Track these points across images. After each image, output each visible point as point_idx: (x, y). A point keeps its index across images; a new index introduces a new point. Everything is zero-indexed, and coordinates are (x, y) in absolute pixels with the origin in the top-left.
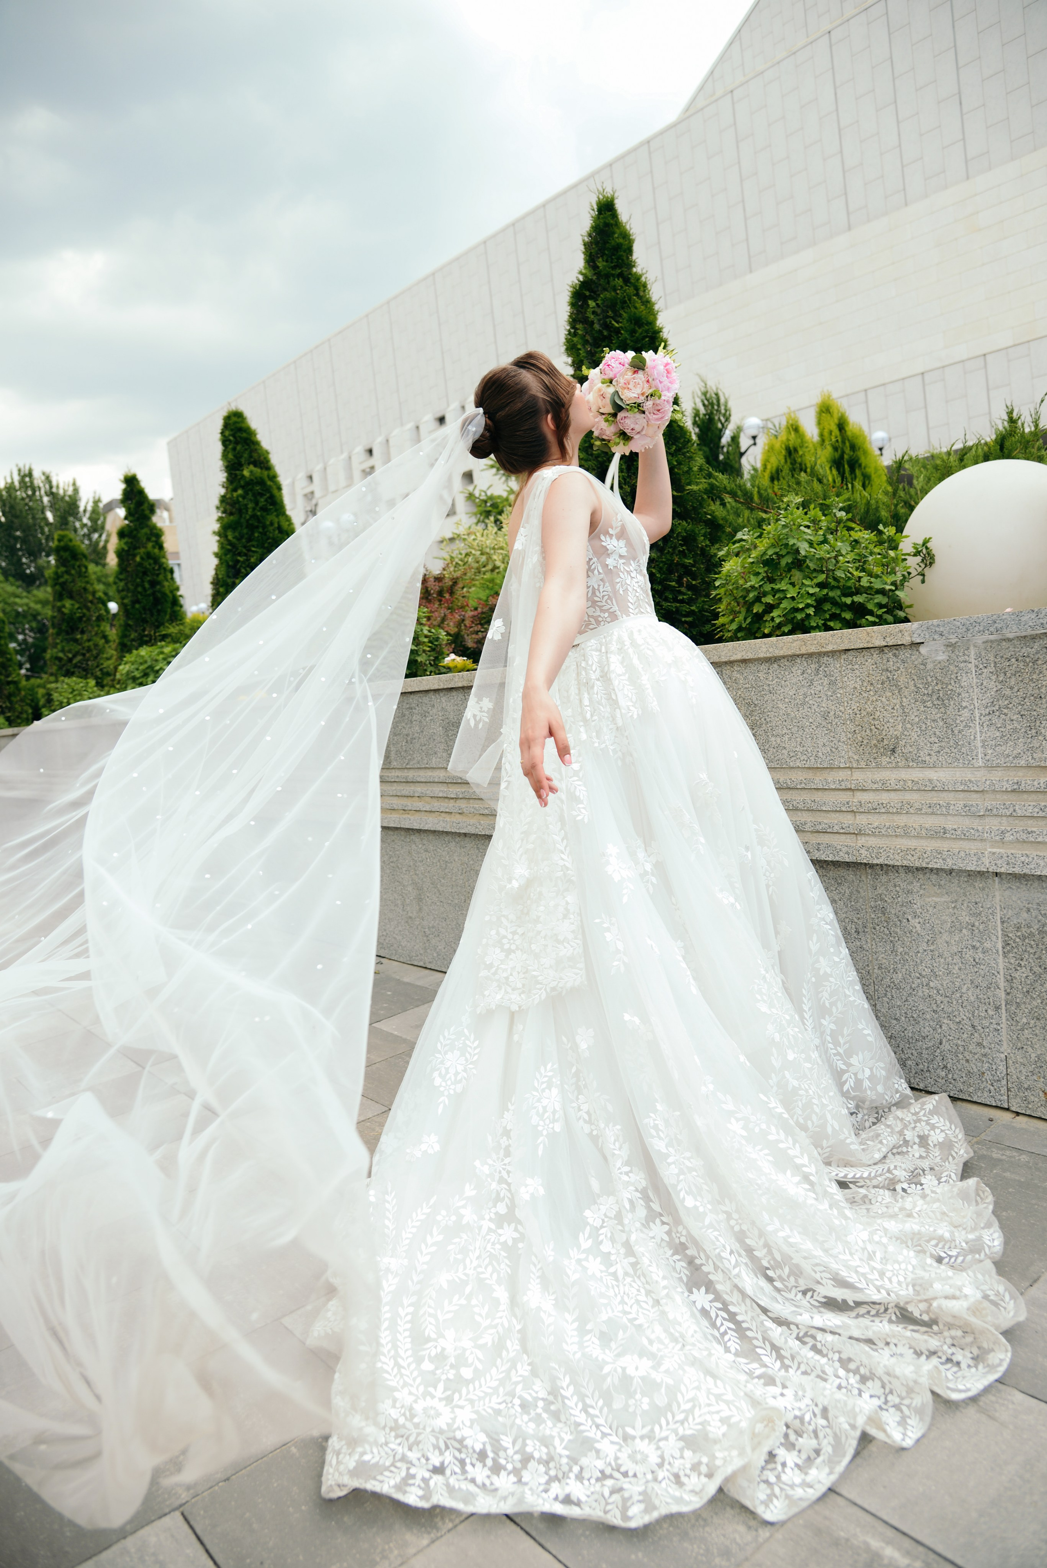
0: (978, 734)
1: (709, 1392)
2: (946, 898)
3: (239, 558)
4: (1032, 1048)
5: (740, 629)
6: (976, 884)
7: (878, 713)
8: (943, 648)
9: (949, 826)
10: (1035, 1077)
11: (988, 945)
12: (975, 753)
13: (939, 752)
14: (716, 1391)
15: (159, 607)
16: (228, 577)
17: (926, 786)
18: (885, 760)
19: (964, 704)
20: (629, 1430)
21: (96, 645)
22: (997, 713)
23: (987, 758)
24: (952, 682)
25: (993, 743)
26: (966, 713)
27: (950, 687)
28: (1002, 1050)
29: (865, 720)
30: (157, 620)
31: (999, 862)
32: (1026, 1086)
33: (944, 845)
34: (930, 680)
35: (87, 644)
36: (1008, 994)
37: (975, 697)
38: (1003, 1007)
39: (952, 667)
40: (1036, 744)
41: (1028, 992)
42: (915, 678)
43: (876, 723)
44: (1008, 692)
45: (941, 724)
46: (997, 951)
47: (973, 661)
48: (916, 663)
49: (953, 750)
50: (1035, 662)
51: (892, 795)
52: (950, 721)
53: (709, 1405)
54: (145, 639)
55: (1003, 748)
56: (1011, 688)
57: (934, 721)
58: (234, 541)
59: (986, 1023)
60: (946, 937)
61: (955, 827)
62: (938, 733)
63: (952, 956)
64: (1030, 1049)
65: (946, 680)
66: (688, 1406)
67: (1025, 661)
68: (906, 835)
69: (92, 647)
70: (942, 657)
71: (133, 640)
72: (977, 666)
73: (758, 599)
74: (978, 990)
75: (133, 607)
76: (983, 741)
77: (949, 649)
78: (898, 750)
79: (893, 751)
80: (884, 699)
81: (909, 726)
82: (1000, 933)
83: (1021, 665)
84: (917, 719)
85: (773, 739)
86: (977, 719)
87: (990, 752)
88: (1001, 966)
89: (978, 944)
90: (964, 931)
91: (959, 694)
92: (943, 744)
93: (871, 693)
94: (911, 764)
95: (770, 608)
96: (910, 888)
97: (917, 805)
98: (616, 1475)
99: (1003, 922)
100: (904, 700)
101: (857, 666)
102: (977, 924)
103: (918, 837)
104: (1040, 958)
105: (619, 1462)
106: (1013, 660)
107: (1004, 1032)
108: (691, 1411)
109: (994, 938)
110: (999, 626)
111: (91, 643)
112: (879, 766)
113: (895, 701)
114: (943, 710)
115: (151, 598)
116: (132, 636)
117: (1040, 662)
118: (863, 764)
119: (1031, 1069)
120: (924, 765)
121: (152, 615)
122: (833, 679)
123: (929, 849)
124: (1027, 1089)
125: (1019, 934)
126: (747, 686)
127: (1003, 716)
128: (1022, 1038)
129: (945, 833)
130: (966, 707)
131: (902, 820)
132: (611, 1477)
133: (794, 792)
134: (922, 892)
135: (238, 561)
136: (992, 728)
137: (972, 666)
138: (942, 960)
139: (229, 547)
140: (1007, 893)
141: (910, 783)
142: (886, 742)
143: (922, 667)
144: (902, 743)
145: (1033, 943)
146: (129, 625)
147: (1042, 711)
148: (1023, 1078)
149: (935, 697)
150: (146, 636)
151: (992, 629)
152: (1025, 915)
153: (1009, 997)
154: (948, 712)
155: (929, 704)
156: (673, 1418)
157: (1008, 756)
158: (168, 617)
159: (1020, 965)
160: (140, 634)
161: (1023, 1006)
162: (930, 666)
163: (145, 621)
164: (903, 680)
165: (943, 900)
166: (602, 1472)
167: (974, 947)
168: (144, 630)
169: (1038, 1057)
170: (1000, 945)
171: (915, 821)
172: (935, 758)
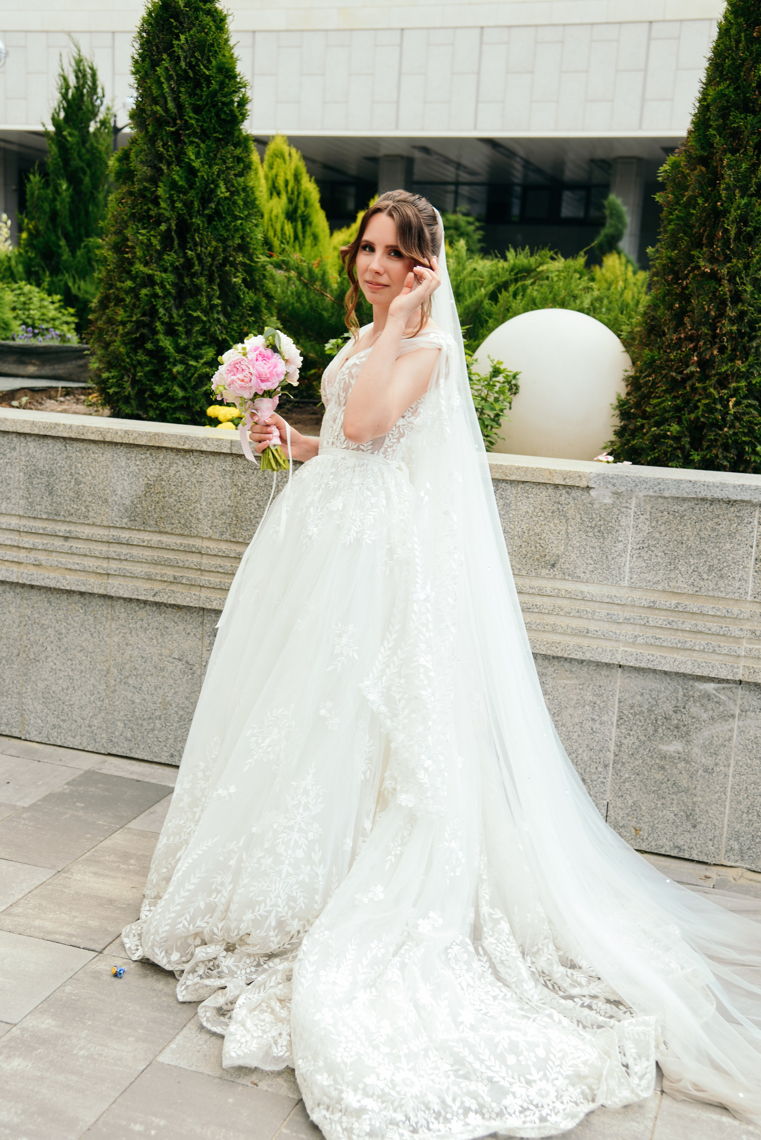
0: (628, 563)
2: (575, 681)
4: (630, 796)
6: (602, 673)
7: (545, 535)
8: (610, 494)
9: (592, 628)
10: (629, 818)
11: (605, 718)
12: (622, 576)
13: (593, 571)
17: (577, 596)
18: (544, 572)
19: (620, 539)
22: (646, 549)
23: (632, 581)
24: (613, 521)
25: (639, 570)
26: (620, 546)
27: (611, 524)
28: (605, 798)
29: (532, 538)
31: (629, 658)
32: (621, 824)
33: (585, 642)
34: (594, 516)
36: (616, 755)
37: (630, 535)
38: (611, 765)
39: (615, 510)
40: (672, 575)
41: (633, 754)
42: (582, 513)
43: (542, 542)
44: (657, 535)
45: (598, 550)
46: (612, 723)
47: (633, 508)
48: (585, 501)
49: (605, 571)
50: (682, 517)
51: (545, 599)
52: (606, 549)
55: (647, 575)
56: (660, 533)
57: (592, 547)
59: (595, 777)
60: (570, 711)
61: (597, 629)
62: (594, 557)
63: (573, 726)
64: (628, 797)
65: (608, 519)
67: (674, 515)
68: (554, 631)
70: (608, 501)
72: (635, 513)
74: (592, 753)
76: (631, 568)
77: (615, 496)
78: (558, 566)
79: (553, 565)
80: (552, 525)
81: (570, 548)
82: (616, 709)
83: (671, 517)
84: (578, 544)
86: (629, 551)
87: (635, 576)
88: (614, 735)
89: (597, 718)
90: (587, 707)
91: (617, 531)
92: (597, 566)
93: (542, 518)
94: (567, 578)
96: (544, 671)
97: (567, 609)
99: (620, 702)
100: (570, 528)
101: (532, 495)
102: (598, 702)
103: (564, 633)
104: (646, 730)
106: (666, 513)
107: (608, 784)
109: (611, 713)
110: (662, 487)
112: (538, 576)
113: (561, 528)
114: (601, 540)
117: (686, 518)
118: (524, 573)
119: (627, 812)
120: (578, 579)
122: (508, 501)
123: (572, 643)
124: (621, 827)
125: (632, 711)
127: (650, 552)
128: (623, 788)
129: (587, 633)
130: (621, 541)
131: (551, 620)
134: (555, 675)
136: (640, 559)
137: (631, 512)
138: (564, 729)
140: (627, 680)
141: (563, 592)
142: (547, 558)
143: (590, 505)
144: (562, 560)
145: (642, 718)
147: (681, 553)
148: (620, 818)
149: (596, 530)
151: (656, 488)
152: (639, 698)
153: (617, 758)
154: (606, 543)
155: (591, 534)
157: (649, 581)
159: (629, 734)
161: (627, 765)
162: (596, 506)
164: (570, 513)
165: (572, 682)
167: (593, 719)
169: (634, 803)
170: (615, 719)
171: (563, 622)
172: (588, 575)
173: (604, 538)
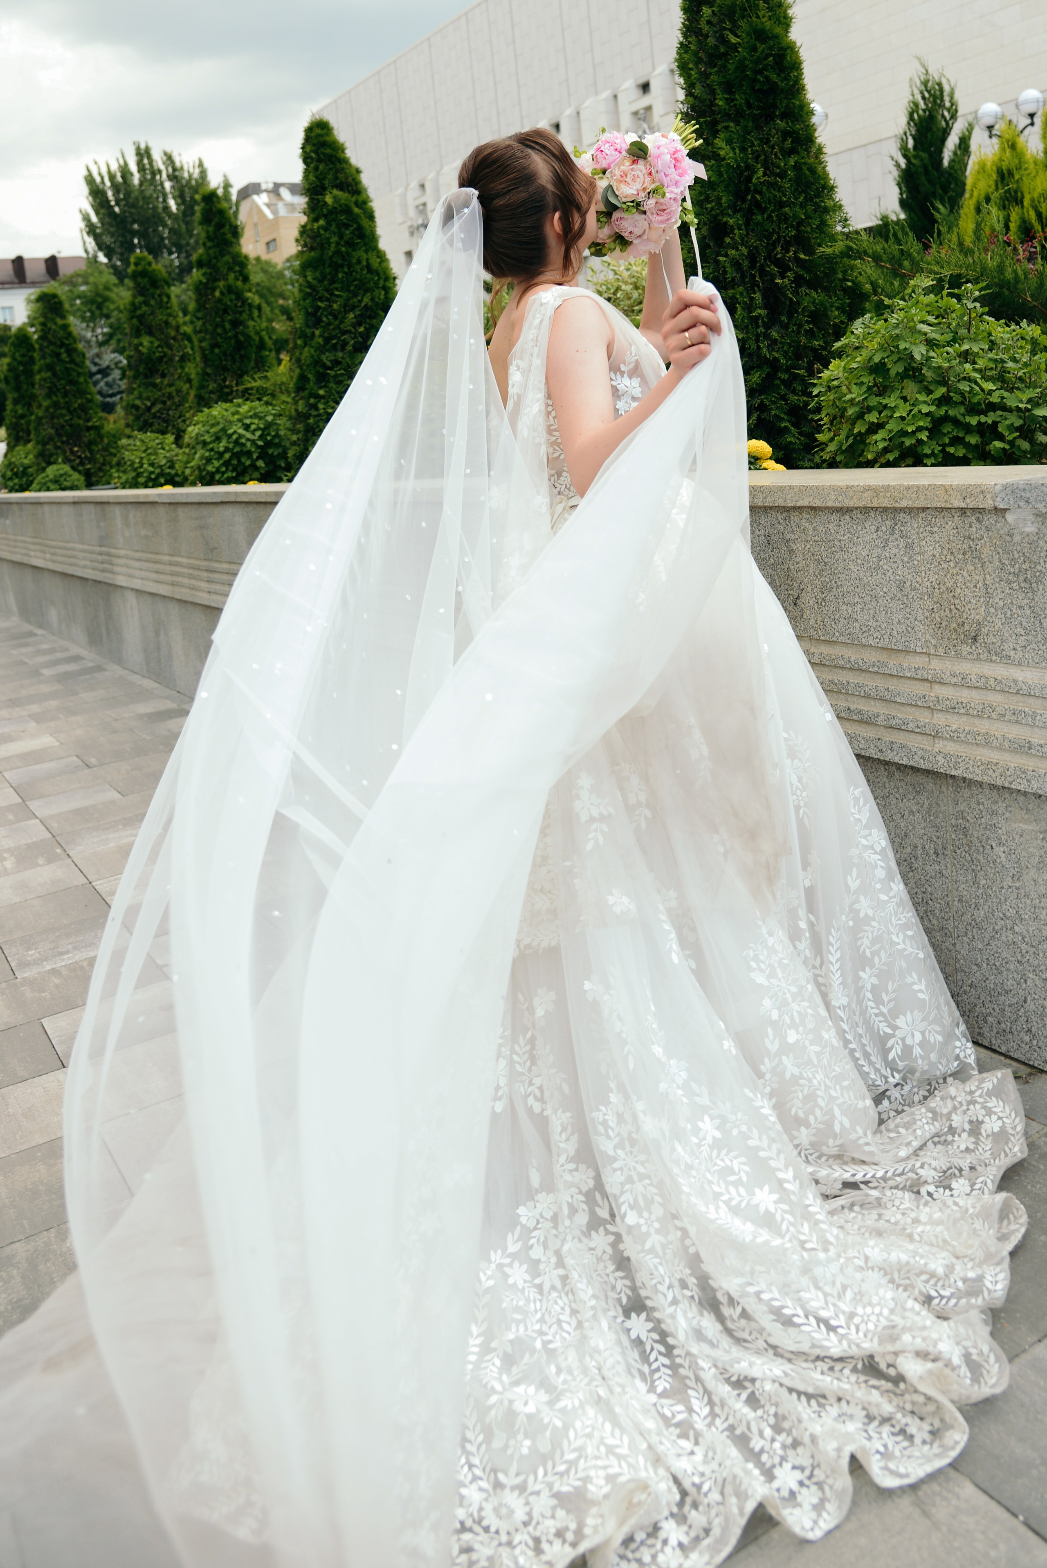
1: (602, 1441)
2: (1033, 827)
3: (319, 304)
5: (840, 451)
7: (958, 590)
8: (1031, 517)
9: (1035, 741)
13: (1025, 647)
14: (610, 1441)
15: (243, 352)
16: (308, 326)
17: (1010, 687)
18: (965, 649)
20: (501, 1477)
21: (178, 391)
24: (1042, 561)
27: (1039, 567)
29: (945, 596)
30: (239, 368)
33: (1029, 763)
34: (1016, 555)
35: (168, 390)
42: (1000, 551)
43: (957, 602)
45: (1028, 612)
48: (1001, 532)
51: (974, 693)
52: (1037, 609)
53: (597, 1458)
54: (226, 390)
57: (1020, 607)
58: (315, 282)
60: (1033, 873)
61: (1042, 742)
62: (1024, 623)
63: (1040, 897)
65: (1035, 558)
66: (572, 1456)
68: (987, 744)
69: (174, 394)
70: (1030, 528)
71: (211, 392)
73: (861, 416)
75: (212, 352)
77: (1039, 519)
78: (980, 639)
79: (975, 639)
80: (965, 574)
81: (992, 610)
84: (1001, 603)
85: (844, 607)
92: (1030, 638)
93: (952, 564)
94: (994, 658)
95: (874, 428)
96: (994, 808)
97: (999, 710)
98: (477, 1528)
100: (988, 577)
101: (936, 529)
103: (1000, 748)
105: (483, 1514)
108: (572, 1464)
111: (173, 389)
112: (958, 655)
113: (977, 578)
114: (1030, 595)
115: (233, 341)
116: (211, 388)
118: (941, 651)
120: (1007, 660)
121: (234, 361)
122: (910, 541)
123: (1012, 765)
126: (816, 538)
129: (1030, 748)
131: (983, 726)
132: (470, 1530)
133: (867, 675)
134: (1007, 815)
135: (319, 308)
138: (1029, 901)
139: (308, 290)
141: (992, 682)
142: (967, 627)
143: (1008, 538)
144: (985, 630)
146: (208, 374)
149: (1022, 578)
150: (227, 387)
154: (1037, 599)
155: (1015, 586)
156: (554, 1467)
158: (252, 364)
160: (219, 385)
162: (1017, 538)
163: (225, 369)
164: (986, 552)
165: (1031, 828)
166: (462, 1523)
168: (224, 380)
171: (998, 729)
172: (1020, 654)
173: (1033, 591)
